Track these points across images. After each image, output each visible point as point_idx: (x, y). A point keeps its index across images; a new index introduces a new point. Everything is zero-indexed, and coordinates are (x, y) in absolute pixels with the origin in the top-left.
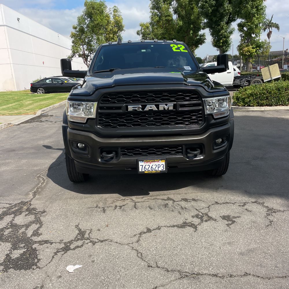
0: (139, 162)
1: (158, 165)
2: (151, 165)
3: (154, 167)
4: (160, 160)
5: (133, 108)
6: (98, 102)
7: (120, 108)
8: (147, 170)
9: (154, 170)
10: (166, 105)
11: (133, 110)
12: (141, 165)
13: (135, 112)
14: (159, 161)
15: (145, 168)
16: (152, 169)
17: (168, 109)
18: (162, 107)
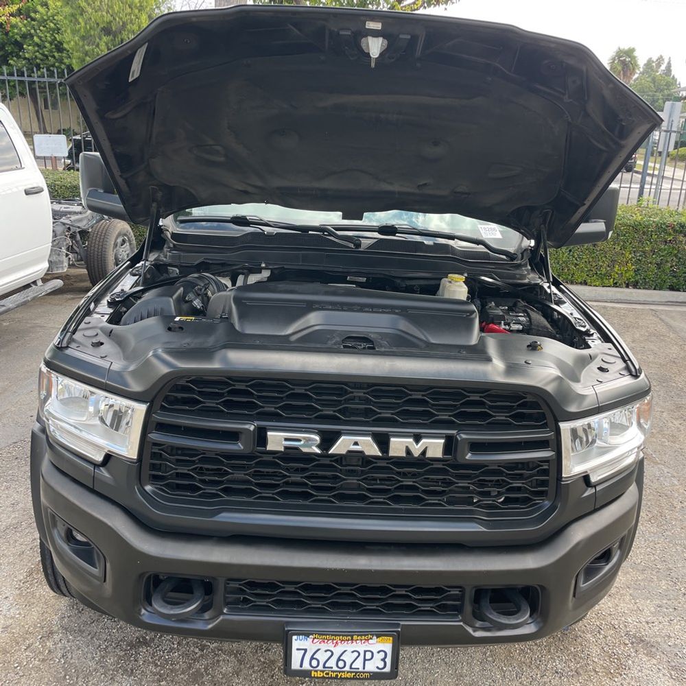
0: (294, 637)
1: (365, 652)
2: (338, 651)
3: (349, 658)
4: (373, 635)
5: (286, 439)
6: (152, 402)
7: (233, 436)
8: (320, 668)
9: (347, 668)
10: (417, 438)
11: (286, 448)
12: (298, 649)
13: (292, 455)
14: (371, 639)
15: (312, 658)
16: (341, 664)
17: (424, 453)
18: (399, 446)
